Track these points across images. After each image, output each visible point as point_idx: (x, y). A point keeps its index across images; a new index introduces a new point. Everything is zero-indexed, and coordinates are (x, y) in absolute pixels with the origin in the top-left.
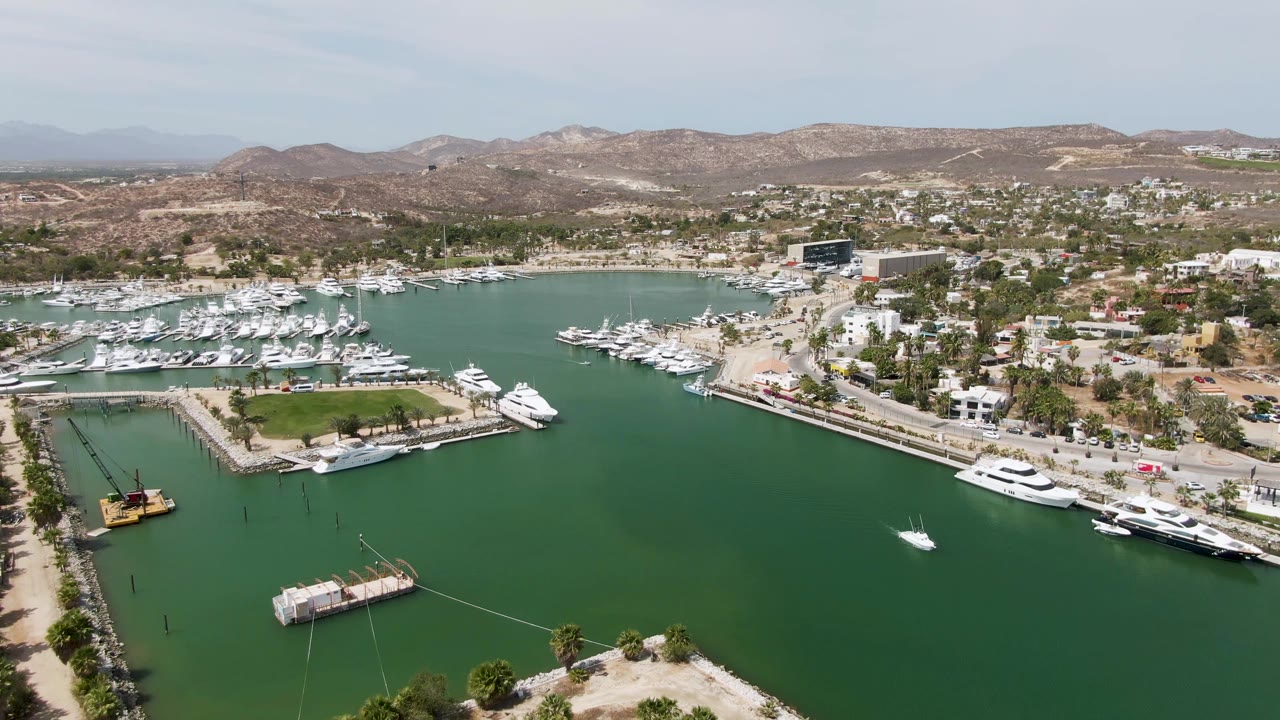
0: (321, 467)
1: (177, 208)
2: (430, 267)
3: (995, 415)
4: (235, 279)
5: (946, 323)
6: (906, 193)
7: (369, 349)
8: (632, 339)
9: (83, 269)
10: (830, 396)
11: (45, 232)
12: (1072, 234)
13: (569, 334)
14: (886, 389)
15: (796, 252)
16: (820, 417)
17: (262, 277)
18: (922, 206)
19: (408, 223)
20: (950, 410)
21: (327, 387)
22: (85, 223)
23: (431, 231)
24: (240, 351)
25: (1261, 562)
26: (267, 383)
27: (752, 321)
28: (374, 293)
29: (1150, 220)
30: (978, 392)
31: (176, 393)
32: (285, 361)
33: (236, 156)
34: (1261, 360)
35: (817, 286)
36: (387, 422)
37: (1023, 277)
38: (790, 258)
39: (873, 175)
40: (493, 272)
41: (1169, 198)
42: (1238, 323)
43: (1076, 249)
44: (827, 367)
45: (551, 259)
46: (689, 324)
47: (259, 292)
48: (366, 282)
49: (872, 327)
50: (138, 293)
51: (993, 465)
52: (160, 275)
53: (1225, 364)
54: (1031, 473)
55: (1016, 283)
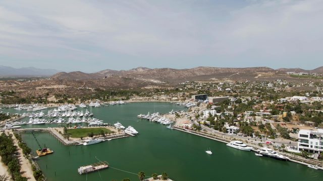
0: (85, 144)
1: (44, 87)
2: (106, 101)
3: (236, 132)
4: (60, 104)
5: (227, 113)
6: (221, 83)
7: (94, 119)
8: (154, 117)
9: (23, 101)
10: (199, 128)
11: (13, 92)
12: (259, 93)
13: (140, 116)
14: (212, 127)
15: (193, 97)
16: (197, 133)
17: (66, 103)
18: (224, 86)
19: (100, 90)
20: (226, 131)
21: (84, 127)
22: (22, 90)
23: (106, 92)
24: (63, 120)
25: (290, 161)
26: (71, 127)
27: (183, 113)
28: (93, 107)
29: (278, 89)
30: (232, 127)
31: (49, 129)
32: (74, 122)
33: (57, 74)
34: (297, 120)
35: (198, 105)
36: (100, 134)
37: (246, 103)
38: (192, 98)
39: (213, 79)
40: (122, 102)
41: (283, 84)
42: (293, 113)
43: (259, 96)
44: (199, 122)
45: (135, 99)
46: (168, 114)
47: (66, 106)
48: (91, 104)
49: (210, 114)
50: (37, 107)
51: (234, 142)
52: (41, 103)
53: (289, 121)
54: (242, 143)
55: (244, 104)
